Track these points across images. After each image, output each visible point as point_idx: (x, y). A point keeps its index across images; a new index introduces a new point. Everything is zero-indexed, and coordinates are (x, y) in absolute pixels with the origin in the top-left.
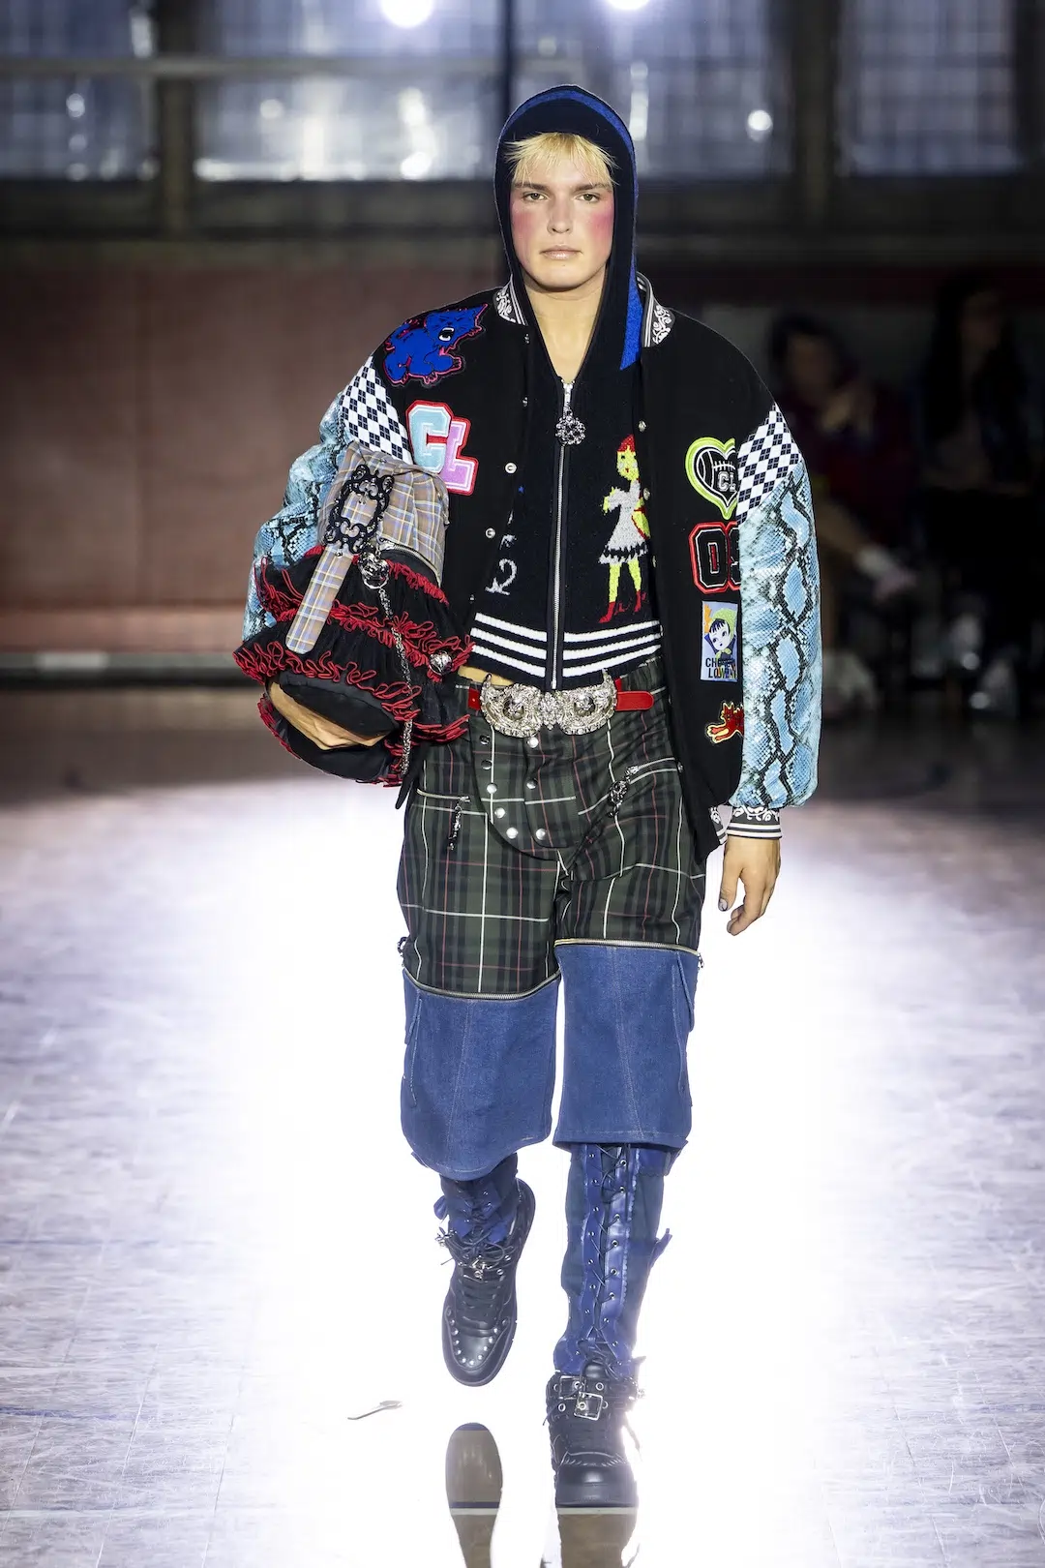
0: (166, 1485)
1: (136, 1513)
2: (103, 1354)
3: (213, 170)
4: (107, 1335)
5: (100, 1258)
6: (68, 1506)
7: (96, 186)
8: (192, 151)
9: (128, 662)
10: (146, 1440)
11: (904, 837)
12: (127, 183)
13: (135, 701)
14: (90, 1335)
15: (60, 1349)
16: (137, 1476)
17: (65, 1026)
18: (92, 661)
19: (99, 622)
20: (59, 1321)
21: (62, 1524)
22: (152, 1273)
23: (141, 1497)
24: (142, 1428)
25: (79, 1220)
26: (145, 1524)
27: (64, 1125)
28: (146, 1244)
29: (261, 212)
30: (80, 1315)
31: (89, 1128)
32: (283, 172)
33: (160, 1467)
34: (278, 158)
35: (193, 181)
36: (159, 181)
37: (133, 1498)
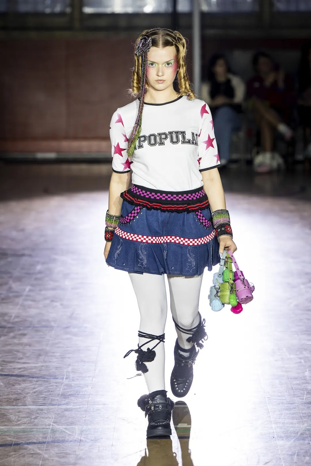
0: (72, 398)
1: (64, 407)
2: (54, 360)
3: (88, 10)
4: (56, 354)
5: (53, 332)
6: (44, 404)
7: (53, 15)
8: (82, 5)
9: (63, 156)
10: (67, 385)
11: (292, 207)
12: (62, 14)
13: (65, 167)
14: (50, 354)
15: (42, 358)
16: (64, 396)
17: (43, 263)
18: (52, 155)
19: (54, 144)
20: (41, 350)
21: (42, 410)
22: (68, 336)
23: (65, 402)
24: (66, 382)
25: (48, 321)
26: (66, 410)
27: (43, 292)
28: (67, 327)
29: (102, 23)
30: (48, 348)
31: (50, 293)
32: (109, 10)
33: (72, 393)
34: (107, 7)
35: (82, 13)
36: (72, 14)
37: (63, 402)
